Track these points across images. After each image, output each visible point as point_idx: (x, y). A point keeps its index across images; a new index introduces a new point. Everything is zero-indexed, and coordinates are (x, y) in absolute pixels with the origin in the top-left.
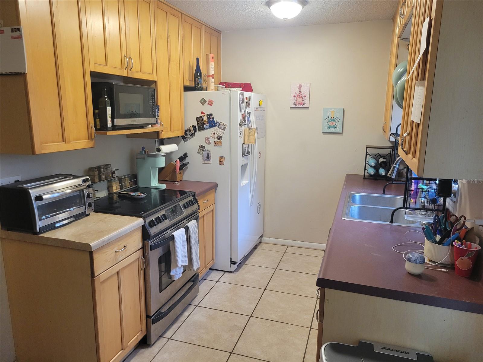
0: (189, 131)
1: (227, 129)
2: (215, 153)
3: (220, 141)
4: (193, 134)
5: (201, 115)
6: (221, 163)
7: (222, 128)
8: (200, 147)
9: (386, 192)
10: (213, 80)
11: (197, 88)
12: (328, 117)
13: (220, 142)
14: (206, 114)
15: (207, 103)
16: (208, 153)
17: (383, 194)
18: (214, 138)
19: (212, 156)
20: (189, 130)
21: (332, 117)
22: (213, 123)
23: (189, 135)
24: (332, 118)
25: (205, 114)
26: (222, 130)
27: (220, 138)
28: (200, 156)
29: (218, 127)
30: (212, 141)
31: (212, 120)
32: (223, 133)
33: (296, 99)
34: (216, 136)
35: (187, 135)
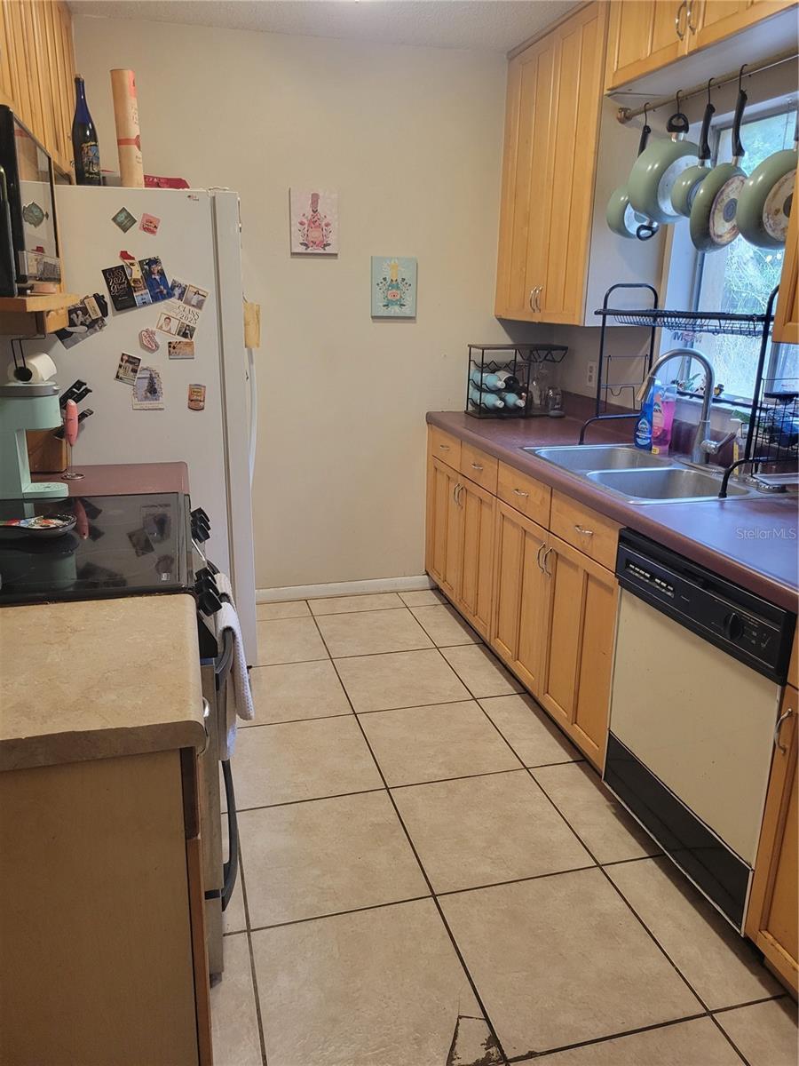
0: (79, 312)
1: (210, 304)
2: (174, 377)
3: (187, 340)
4: (95, 322)
5: (119, 262)
6: (196, 401)
7: (194, 302)
8: (122, 360)
9: (585, 441)
10: (139, 154)
11: (87, 175)
12: (385, 279)
13: (190, 344)
14: (137, 259)
15: (136, 226)
16: (151, 379)
17: (580, 444)
18: (169, 332)
19: (164, 385)
20: (80, 309)
21: (394, 279)
22: (162, 287)
23: (82, 324)
24: (394, 283)
25: (133, 258)
26: (192, 309)
27: (186, 332)
28: (124, 390)
29: (180, 298)
30: (162, 340)
31: (157, 277)
32: (196, 317)
33: (306, 230)
34: (174, 326)
35: (76, 326)
